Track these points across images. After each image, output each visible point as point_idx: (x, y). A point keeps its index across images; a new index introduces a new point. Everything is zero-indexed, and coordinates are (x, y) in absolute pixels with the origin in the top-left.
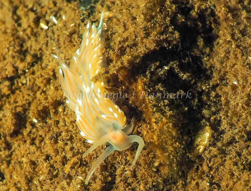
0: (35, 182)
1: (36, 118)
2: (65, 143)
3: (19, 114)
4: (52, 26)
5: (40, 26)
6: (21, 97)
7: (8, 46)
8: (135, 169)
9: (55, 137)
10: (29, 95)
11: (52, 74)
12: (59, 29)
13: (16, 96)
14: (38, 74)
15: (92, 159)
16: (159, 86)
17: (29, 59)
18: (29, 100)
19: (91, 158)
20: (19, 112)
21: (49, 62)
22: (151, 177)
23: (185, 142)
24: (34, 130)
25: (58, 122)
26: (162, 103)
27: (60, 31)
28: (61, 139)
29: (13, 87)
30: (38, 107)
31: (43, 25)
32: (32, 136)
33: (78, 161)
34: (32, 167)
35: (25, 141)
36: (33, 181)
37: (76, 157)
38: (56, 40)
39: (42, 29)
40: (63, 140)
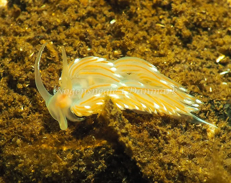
0: (44, 6)
1: (115, 23)
2: (77, 48)
3: (127, 7)
4: (217, 68)
5: (221, 54)
6: (146, 14)
7: (207, 13)
8: (22, 118)
9: (86, 39)
10: (146, 23)
11: (161, 53)
12: (212, 74)
13: (148, 9)
14: (166, 38)
15: (48, 73)
16: (104, 165)
17: (186, 32)
18: (140, 22)
19: (50, 72)
20: (129, 8)
21: (176, 54)
22: (8, 134)
23: (34, 180)
24: (104, 19)
25: (104, 46)
26: (83, 163)
27: (209, 74)
28: (82, 44)
29: (160, 8)
30: (124, 27)
31: (221, 58)
32: (99, 16)
33: (52, 57)
34: (62, 7)
35: (94, 6)
36: (46, 4)
37: (57, 57)
38: (200, 68)
39: (218, 56)
40: (80, 46)
